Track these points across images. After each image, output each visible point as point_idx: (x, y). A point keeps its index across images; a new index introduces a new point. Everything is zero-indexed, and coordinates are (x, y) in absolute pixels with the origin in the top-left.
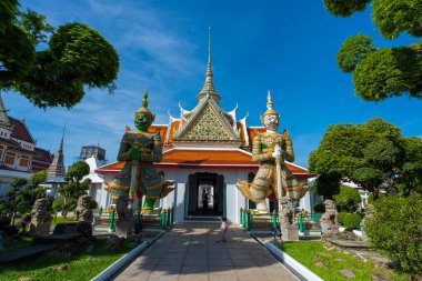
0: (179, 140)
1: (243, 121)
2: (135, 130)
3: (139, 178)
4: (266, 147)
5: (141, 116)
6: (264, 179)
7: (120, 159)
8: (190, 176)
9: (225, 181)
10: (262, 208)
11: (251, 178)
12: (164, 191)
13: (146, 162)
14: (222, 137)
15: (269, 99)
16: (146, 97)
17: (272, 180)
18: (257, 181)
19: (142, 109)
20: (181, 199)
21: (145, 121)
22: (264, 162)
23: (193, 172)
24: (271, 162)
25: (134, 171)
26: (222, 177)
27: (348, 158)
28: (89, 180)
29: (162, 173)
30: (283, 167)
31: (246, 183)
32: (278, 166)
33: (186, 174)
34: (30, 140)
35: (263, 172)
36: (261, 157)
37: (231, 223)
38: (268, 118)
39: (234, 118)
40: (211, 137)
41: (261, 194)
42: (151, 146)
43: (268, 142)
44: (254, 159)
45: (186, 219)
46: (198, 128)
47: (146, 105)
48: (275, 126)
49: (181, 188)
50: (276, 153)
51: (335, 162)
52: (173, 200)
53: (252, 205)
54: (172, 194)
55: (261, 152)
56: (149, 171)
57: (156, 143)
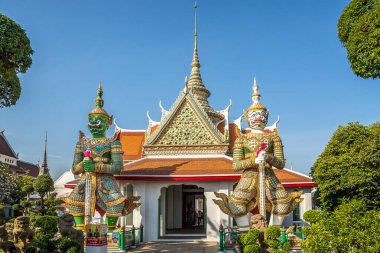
0: (152, 147)
4: (250, 152)
6: (245, 190)
14: (203, 142)
16: (101, 94)
17: (255, 191)
19: (96, 110)
35: (245, 181)
36: (243, 164)
38: (252, 114)
39: (226, 118)
43: (252, 145)
44: (235, 166)
46: (174, 131)
47: (101, 104)
50: (260, 158)
55: (244, 158)
56: (108, 185)
57: (114, 150)
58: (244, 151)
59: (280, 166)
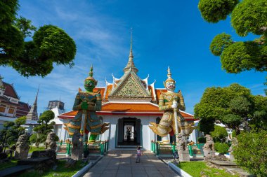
0: (112, 97)
1: (152, 85)
2: (84, 91)
3: (86, 121)
4: (167, 101)
5: (88, 82)
6: (166, 121)
7: (75, 109)
8: (119, 120)
9: (142, 123)
10: (165, 140)
11: (158, 121)
12: (102, 129)
13: (91, 111)
15: (169, 71)
16: (92, 70)
17: (172, 122)
18: (162, 123)
19: (90, 78)
20: (113, 135)
21: (91, 85)
22: (166, 111)
23: (121, 117)
24: (171, 110)
25: (84, 117)
26: (139, 121)
27: (219, 109)
28: (54, 123)
29: (101, 118)
30: (179, 114)
31: (155, 124)
32: (175, 114)
33: (116, 119)
34: (16, 97)
35: (165, 117)
36: (165, 107)
37: (145, 150)
38: (168, 83)
39: (147, 83)
40: (133, 95)
41: (164, 131)
42: (95, 101)
43: (169, 98)
44: (160, 109)
45: (116, 147)
46: (124, 89)
47: (92, 75)
48: (173, 88)
49: (114, 127)
50: (174, 105)
51: (211, 111)
52: (108, 135)
53: (159, 138)
54: (107, 131)
55: (164, 105)
56: (93, 117)
57: (98, 99)
58: (165, 101)
59: (184, 109)
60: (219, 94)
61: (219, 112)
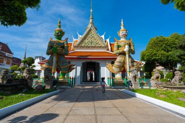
3: (57, 62)
4: (121, 47)
5: (57, 32)
6: (120, 62)
8: (83, 63)
13: (60, 55)
15: (122, 23)
17: (124, 63)
18: (116, 63)
19: (58, 29)
20: (78, 74)
21: (60, 35)
24: (123, 53)
25: (55, 59)
27: (162, 52)
30: (129, 56)
31: (110, 65)
33: (81, 62)
35: (119, 59)
38: (122, 32)
40: (93, 45)
41: (118, 70)
42: (63, 47)
49: (79, 69)
50: (127, 49)
51: (155, 54)
52: (75, 74)
54: (74, 70)
56: (62, 59)
57: (65, 45)
58: (118, 47)
59: (133, 53)
60: (162, 41)
61: (162, 54)
